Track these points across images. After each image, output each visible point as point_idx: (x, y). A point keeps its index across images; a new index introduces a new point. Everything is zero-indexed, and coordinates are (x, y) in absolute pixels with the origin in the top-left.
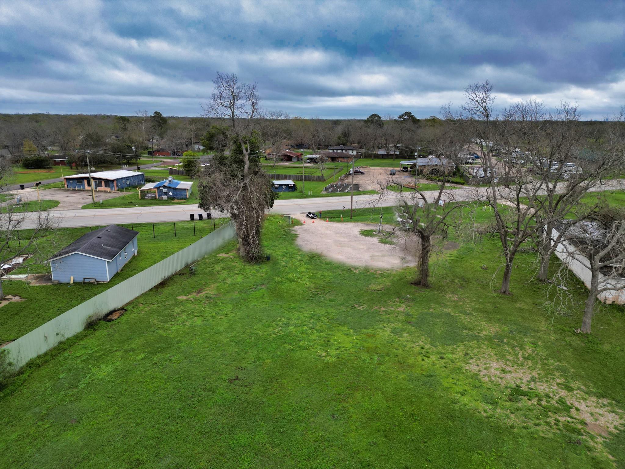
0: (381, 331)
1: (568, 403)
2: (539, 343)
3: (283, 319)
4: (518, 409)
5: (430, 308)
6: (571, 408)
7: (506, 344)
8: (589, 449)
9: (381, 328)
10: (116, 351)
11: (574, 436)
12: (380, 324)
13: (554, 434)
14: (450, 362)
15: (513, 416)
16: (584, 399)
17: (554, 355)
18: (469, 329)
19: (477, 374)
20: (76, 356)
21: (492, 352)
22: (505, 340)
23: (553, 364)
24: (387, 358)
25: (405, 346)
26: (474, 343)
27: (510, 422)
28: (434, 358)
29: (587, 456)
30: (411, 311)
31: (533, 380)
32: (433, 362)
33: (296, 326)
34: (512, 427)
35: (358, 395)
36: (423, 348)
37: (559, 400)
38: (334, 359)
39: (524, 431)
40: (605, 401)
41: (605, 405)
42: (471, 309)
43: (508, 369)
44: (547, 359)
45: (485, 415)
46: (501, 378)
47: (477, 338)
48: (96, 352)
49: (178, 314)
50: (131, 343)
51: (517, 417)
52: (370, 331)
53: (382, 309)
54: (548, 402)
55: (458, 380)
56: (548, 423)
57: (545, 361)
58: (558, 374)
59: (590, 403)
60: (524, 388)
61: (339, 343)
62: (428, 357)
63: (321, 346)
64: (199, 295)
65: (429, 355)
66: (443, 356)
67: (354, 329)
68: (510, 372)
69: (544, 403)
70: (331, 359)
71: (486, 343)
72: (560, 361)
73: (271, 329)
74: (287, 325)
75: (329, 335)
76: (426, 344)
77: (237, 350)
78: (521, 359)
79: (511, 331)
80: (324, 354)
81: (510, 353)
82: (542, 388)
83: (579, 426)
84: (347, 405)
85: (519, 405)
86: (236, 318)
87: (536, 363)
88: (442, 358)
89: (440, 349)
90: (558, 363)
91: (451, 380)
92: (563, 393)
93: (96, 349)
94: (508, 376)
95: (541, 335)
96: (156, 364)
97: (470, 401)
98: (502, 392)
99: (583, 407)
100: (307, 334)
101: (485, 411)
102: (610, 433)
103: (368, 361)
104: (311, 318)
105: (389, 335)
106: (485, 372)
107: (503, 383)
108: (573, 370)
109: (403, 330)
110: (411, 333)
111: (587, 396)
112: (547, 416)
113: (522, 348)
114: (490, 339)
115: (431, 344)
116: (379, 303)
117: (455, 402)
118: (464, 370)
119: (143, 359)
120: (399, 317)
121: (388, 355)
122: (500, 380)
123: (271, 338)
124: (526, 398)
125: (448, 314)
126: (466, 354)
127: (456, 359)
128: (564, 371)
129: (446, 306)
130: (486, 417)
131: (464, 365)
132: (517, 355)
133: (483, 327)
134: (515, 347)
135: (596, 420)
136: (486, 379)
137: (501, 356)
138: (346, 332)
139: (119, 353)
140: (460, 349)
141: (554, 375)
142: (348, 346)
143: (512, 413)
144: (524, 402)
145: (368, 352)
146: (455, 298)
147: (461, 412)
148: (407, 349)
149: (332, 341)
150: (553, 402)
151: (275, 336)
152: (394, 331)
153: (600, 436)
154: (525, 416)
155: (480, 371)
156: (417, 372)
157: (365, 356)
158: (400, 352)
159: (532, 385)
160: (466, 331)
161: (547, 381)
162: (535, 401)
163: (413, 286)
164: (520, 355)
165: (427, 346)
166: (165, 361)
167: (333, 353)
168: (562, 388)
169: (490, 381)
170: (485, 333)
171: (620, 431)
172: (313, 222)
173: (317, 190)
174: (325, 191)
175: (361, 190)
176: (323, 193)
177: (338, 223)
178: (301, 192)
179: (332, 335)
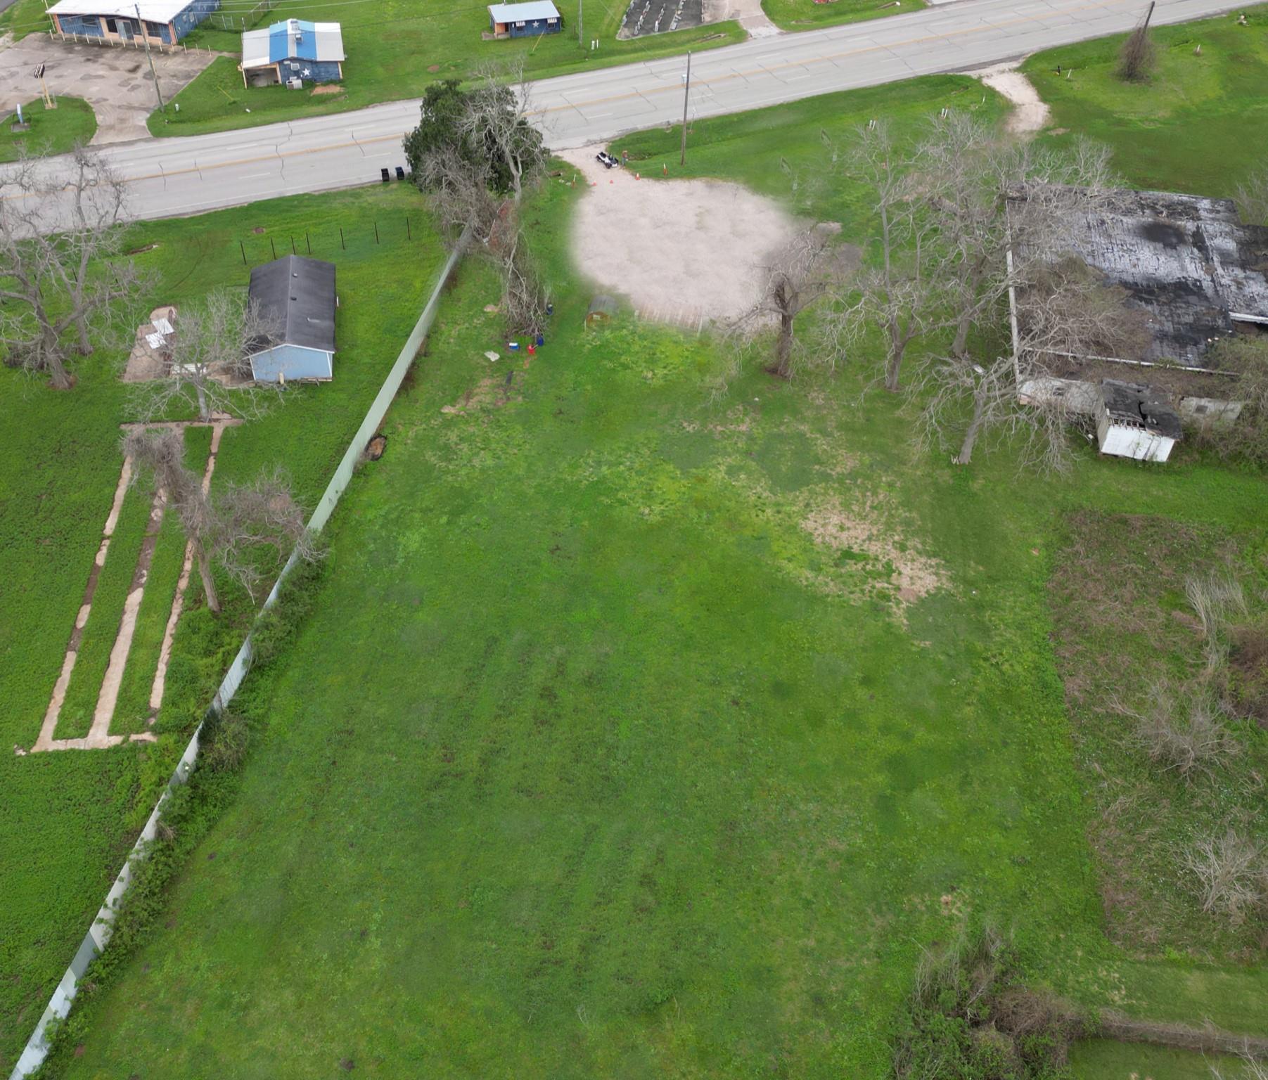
0: (713, 470)
1: (894, 567)
2: (898, 484)
3: (593, 453)
4: (841, 576)
5: (782, 423)
6: (894, 572)
7: (858, 487)
8: (889, 615)
9: (714, 467)
10: (411, 511)
11: (884, 603)
12: (714, 458)
13: (864, 602)
14: (787, 519)
15: (832, 584)
16: (913, 560)
17: (907, 504)
18: (821, 464)
19: (811, 534)
20: (370, 520)
21: (837, 500)
22: (859, 481)
23: (900, 515)
24: (717, 515)
25: (739, 495)
26: (819, 488)
27: (827, 590)
28: (769, 511)
29: (884, 621)
30: (758, 432)
31: (870, 539)
32: (768, 519)
33: (611, 465)
34: (827, 596)
35: (684, 565)
36: (759, 498)
37: (887, 563)
38: (659, 518)
39: (837, 599)
40: (933, 562)
41: (931, 566)
42: (834, 424)
43: (848, 524)
44: (897, 509)
45: (805, 583)
46: (836, 538)
47: (825, 477)
48: (388, 513)
50: (423, 499)
51: (835, 585)
52: (700, 472)
53: (719, 428)
54: (874, 565)
55: (789, 543)
56: (862, 591)
57: (893, 512)
58: (899, 529)
59: (917, 564)
60: (856, 549)
61: (664, 493)
62: (763, 511)
63: (643, 498)
64: (470, 404)
65: (764, 508)
66: (780, 508)
67: (682, 469)
68: (849, 529)
69: (869, 567)
70: (655, 519)
71: (836, 485)
72: (910, 511)
73: (580, 471)
74: (599, 463)
75: (650, 479)
76: (765, 490)
77: (548, 507)
78: (868, 509)
79: (872, 466)
80: (647, 511)
81: (857, 501)
82: (875, 548)
83: (892, 592)
85: (843, 571)
86: (533, 453)
87: (881, 515)
88: (779, 512)
89: (780, 498)
90: (907, 514)
91: (782, 543)
92: (894, 554)
93: (386, 508)
94: (844, 535)
95: (906, 470)
96: (465, 530)
97: (795, 569)
98: (830, 556)
99: (907, 571)
100: (625, 479)
101: (807, 579)
102: (919, 598)
103: (695, 520)
104: (627, 450)
105: (723, 478)
106: (821, 530)
107: (835, 544)
108: (919, 523)
109: (741, 468)
110: (749, 474)
111: (916, 556)
112: (865, 583)
113: (875, 493)
114: (841, 481)
115: (771, 491)
116: (716, 416)
117: (779, 569)
118: (798, 530)
119: (449, 523)
120: (740, 445)
121: (719, 509)
122: (833, 540)
123: (582, 486)
124: (853, 562)
125: (802, 436)
126: (807, 505)
127: (794, 512)
128: (908, 523)
129: (803, 420)
130: (807, 586)
131: (801, 521)
132: (864, 503)
133: (840, 458)
134: (867, 490)
135: (913, 584)
136: (820, 539)
137: (846, 506)
138: (671, 475)
139: (417, 515)
140: (803, 495)
141: (895, 531)
142: (674, 497)
143: (832, 580)
144: (852, 567)
145: (696, 506)
146: (820, 402)
147: (783, 581)
148: (741, 499)
149: (655, 490)
150: (879, 566)
151: (586, 482)
152: (732, 471)
153: (908, 601)
154: (844, 583)
155: (816, 529)
156: (747, 533)
157: (693, 513)
158: (733, 504)
159: (865, 547)
160: (817, 467)
161: (884, 539)
162: (860, 566)
163: (767, 375)
164: (869, 503)
165: (765, 495)
166: (474, 526)
167: (657, 508)
168: (896, 548)
169: (823, 543)
170: (838, 469)
171: (929, 595)
172: (611, 182)
173: (610, 25)
174: (625, 26)
175: (707, 17)
176: (623, 34)
177: (657, 184)
178: (575, 37)
179: (655, 480)
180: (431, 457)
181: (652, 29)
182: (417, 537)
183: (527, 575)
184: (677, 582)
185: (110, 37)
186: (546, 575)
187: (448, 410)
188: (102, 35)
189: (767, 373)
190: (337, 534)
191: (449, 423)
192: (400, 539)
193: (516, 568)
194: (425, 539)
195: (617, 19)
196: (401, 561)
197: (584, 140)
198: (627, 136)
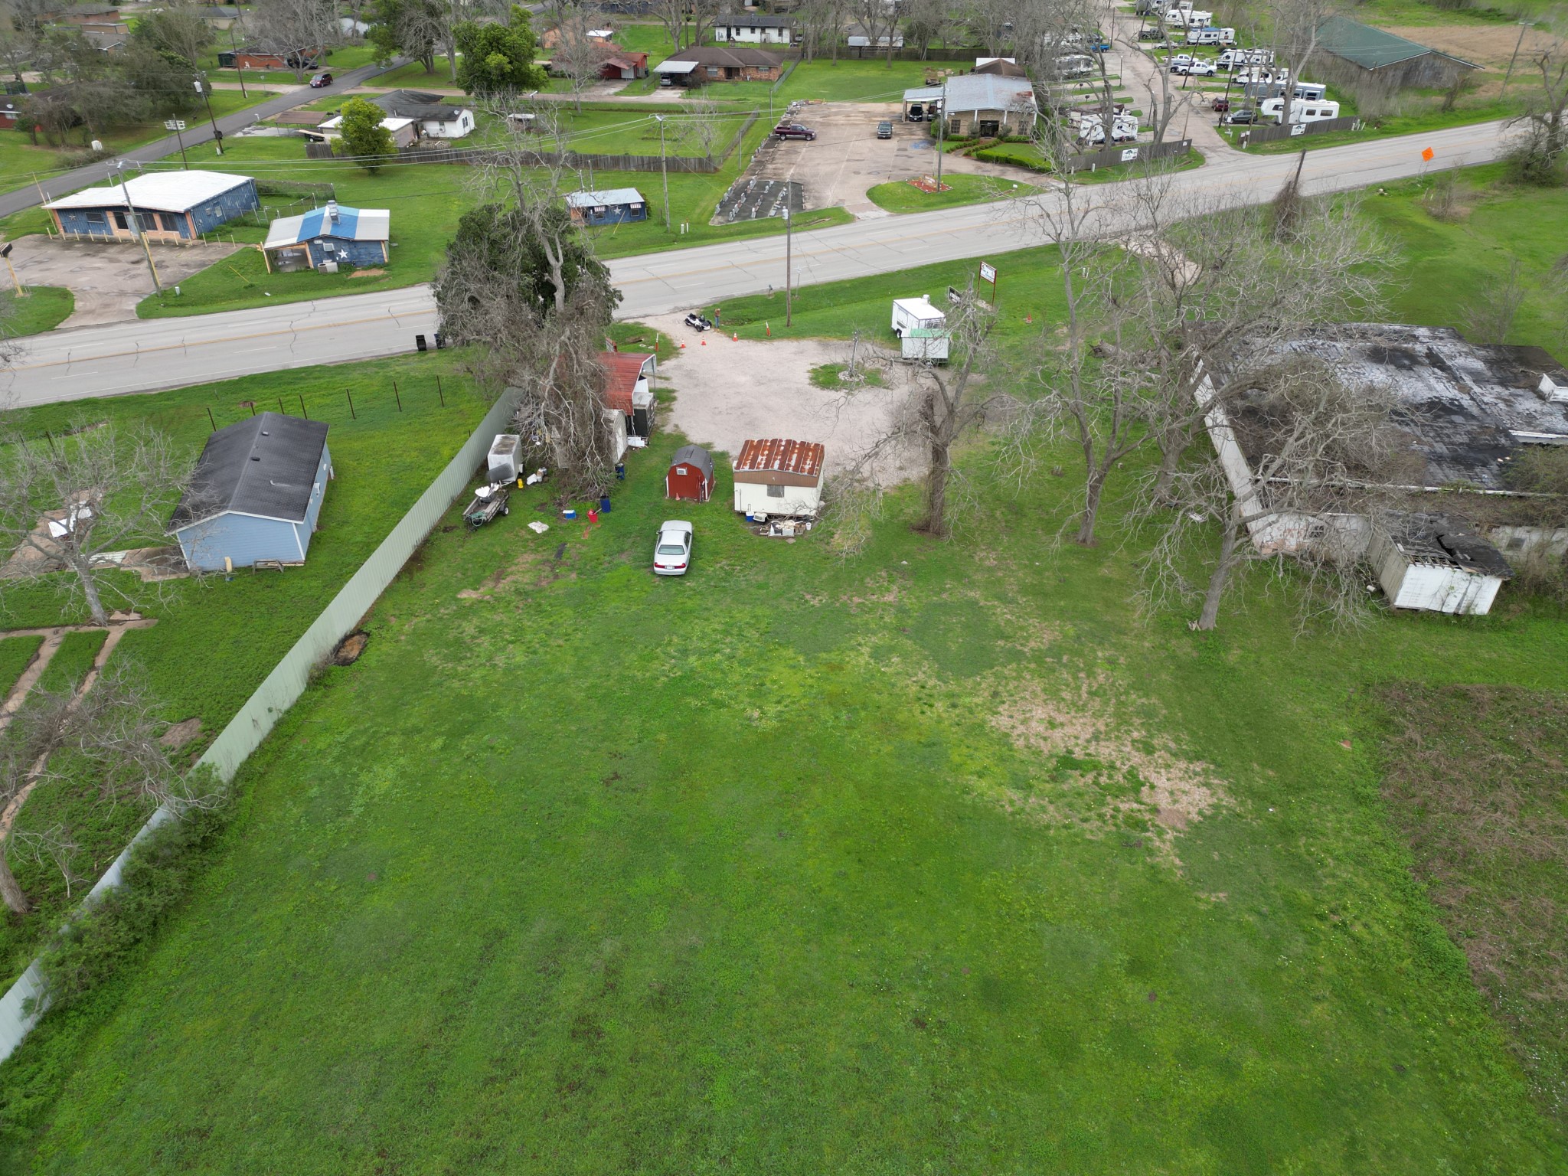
0: (852, 654)
1: (1141, 778)
2: (1122, 660)
3: (675, 639)
4: (1062, 795)
5: (943, 590)
6: (1143, 785)
7: (1065, 666)
8: (1151, 852)
9: (852, 649)
10: (388, 733)
11: (1136, 834)
12: (851, 638)
13: (1107, 833)
14: (967, 714)
15: (1051, 808)
16: (1168, 766)
17: (1140, 685)
18: (1006, 638)
19: (1007, 735)
20: (320, 751)
21: (1037, 685)
22: (1065, 658)
23: (1134, 702)
24: (863, 714)
25: (893, 685)
26: (1009, 670)
27: (1045, 818)
28: (940, 706)
29: (1144, 863)
30: (910, 602)
31: (1096, 737)
32: (939, 716)
33: (702, 653)
34: (1048, 827)
35: (817, 791)
36: (923, 687)
37: (1129, 772)
38: (775, 723)
39: (1064, 832)
40: (1198, 767)
41: (1196, 774)
42: (1015, 588)
43: (1060, 718)
44: (1127, 693)
45: (1009, 809)
46: (1045, 739)
47: (1016, 656)
48: (352, 737)
49: (473, 638)
50: (409, 715)
51: (1057, 809)
52: (833, 657)
53: (856, 600)
54: (1110, 777)
55: (976, 749)
56: (1101, 816)
57: (1123, 698)
58: (1137, 721)
59: (1175, 773)
60: (1078, 754)
61: (781, 687)
62: (931, 706)
63: (750, 696)
64: (501, 585)
65: (932, 701)
66: (956, 701)
67: (806, 654)
68: (1062, 725)
69: (1103, 780)
70: (769, 725)
71: (1033, 666)
72: (1146, 695)
73: (656, 664)
74: (685, 653)
75: (761, 670)
76: (930, 677)
77: (604, 717)
78: (1085, 696)
79: (1079, 637)
80: (756, 714)
81: (1068, 686)
82: (1107, 751)
83: (1147, 816)
84: (799, 811)
85: (1065, 787)
86: (587, 644)
87: (1106, 703)
88: (954, 706)
89: (953, 686)
90: (1144, 700)
91: (965, 751)
92: (1137, 758)
93: (350, 731)
94: (1057, 734)
95: (1129, 641)
96: (469, 757)
97: (991, 788)
98: (1041, 765)
99: (1162, 782)
100: (723, 672)
101: (1011, 802)
102: (1189, 823)
103: (830, 724)
104: (727, 633)
105: (868, 663)
106: (1021, 729)
107: (1046, 748)
108: (1164, 711)
109: (891, 649)
110: (905, 656)
111: (1172, 760)
112: (1102, 804)
113: (1091, 674)
114: (1038, 657)
115: (939, 678)
116: (850, 586)
117: (966, 790)
118: (987, 729)
119: (444, 749)
120: (887, 619)
121: (864, 706)
122: (1042, 743)
123: (659, 685)
124: (1078, 772)
125: (973, 604)
126: (995, 694)
127: (977, 705)
128: (1147, 713)
129: (972, 585)
130: (1012, 814)
131: (989, 717)
132: (1079, 688)
133: (1032, 630)
134: (1080, 670)
135: (1175, 802)
136: (1021, 742)
137: (1052, 694)
138: (791, 662)
139: (395, 740)
140: (987, 682)
141: (1132, 725)
142: (797, 692)
143: (1051, 802)
144: (1076, 781)
145: (830, 704)
146: (991, 562)
147: (974, 808)
148: (897, 690)
149: (768, 684)
150: (1119, 777)
151: (666, 679)
152: (878, 654)
153: (1174, 828)
154: (1070, 805)
155: (1013, 727)
156: (911, 737)
157: (826, 713)
158: (885, 698)
159: (1092, 750)
160: (1001, 643)
161: (1117, 737)
162: (1090, 778)
163: (916, 535)
164: (1084, 688)
165: (931, 683)
166: (484, 750)
167: (772, 709)
168: (1138, 750)
169: (1027, 747)
170: (1032, 644)
171: (1205, 817)
172: (704, 344)
173: (702, 214)
174: (719, 214)
175: (808, 206)
176: (716, 221)
177: (759, 344)
178: (663, 223)
179: (770, 671)
180: (432, 657)
181: (749, 216)
182: (390, 772)
183: (564, 820)
184: (807, 819)
185: (119, 234)
186: (595, 821)
187: (467, 595)
188: (110, 232)
189: (914, 532)
190: (262, 775)
191: (466, 611)
192: (364, 777)
193: (545, 812)
194: (403, 774)
195: (711, 208)
196: (357, 811)
197: (672, 307)
198: (722, 302)
